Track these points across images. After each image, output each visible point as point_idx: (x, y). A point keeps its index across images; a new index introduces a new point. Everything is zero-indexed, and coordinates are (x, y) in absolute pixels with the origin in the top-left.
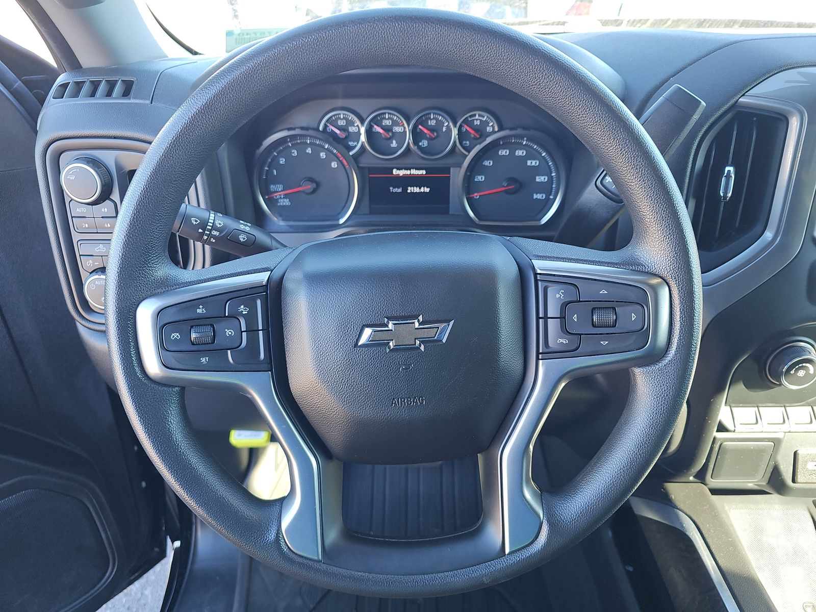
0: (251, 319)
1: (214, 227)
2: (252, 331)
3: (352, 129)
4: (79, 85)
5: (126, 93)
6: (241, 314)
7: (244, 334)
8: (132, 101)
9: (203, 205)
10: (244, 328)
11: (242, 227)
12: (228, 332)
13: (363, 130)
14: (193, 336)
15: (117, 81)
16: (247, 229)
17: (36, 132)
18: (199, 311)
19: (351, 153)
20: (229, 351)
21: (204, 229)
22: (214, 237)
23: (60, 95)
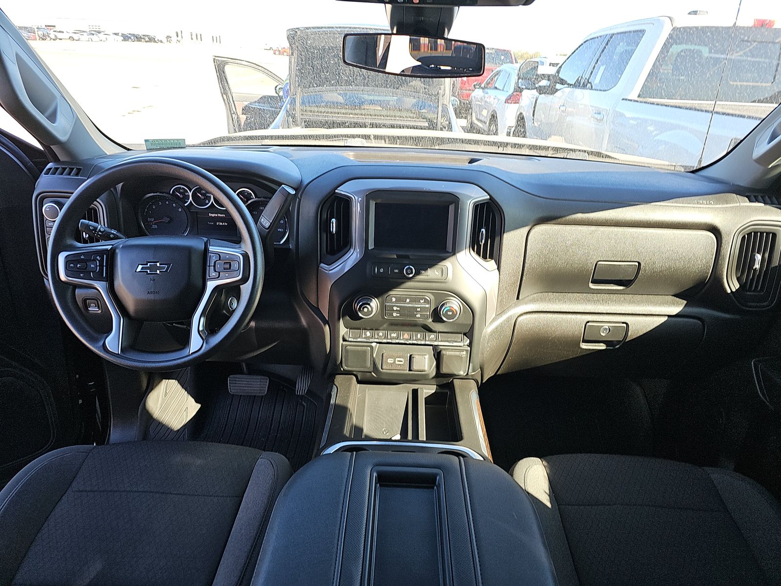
0: (101, 262)
1: (100, 231)
2: (101, 265)
3: (186, 194)
4: (57, 169)
5: (77, 174)
6: (98, 260)
7: (98, 267)
8: (79, 177)
9: (106, 226)
10: (98, 265)
11: (113, 232)
12: (92, 266)
13: (190, 194)
14: (78, 266)
15: (74, 168)
16: (115, 233)
17: (34, 188)
18: (82, 257)
19: (186, 205)
20: (91, 273)
21: (95, 231)
22: (99, 235)
23: (47, 173)
